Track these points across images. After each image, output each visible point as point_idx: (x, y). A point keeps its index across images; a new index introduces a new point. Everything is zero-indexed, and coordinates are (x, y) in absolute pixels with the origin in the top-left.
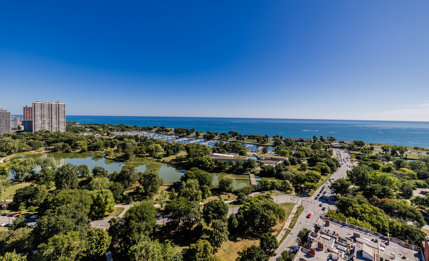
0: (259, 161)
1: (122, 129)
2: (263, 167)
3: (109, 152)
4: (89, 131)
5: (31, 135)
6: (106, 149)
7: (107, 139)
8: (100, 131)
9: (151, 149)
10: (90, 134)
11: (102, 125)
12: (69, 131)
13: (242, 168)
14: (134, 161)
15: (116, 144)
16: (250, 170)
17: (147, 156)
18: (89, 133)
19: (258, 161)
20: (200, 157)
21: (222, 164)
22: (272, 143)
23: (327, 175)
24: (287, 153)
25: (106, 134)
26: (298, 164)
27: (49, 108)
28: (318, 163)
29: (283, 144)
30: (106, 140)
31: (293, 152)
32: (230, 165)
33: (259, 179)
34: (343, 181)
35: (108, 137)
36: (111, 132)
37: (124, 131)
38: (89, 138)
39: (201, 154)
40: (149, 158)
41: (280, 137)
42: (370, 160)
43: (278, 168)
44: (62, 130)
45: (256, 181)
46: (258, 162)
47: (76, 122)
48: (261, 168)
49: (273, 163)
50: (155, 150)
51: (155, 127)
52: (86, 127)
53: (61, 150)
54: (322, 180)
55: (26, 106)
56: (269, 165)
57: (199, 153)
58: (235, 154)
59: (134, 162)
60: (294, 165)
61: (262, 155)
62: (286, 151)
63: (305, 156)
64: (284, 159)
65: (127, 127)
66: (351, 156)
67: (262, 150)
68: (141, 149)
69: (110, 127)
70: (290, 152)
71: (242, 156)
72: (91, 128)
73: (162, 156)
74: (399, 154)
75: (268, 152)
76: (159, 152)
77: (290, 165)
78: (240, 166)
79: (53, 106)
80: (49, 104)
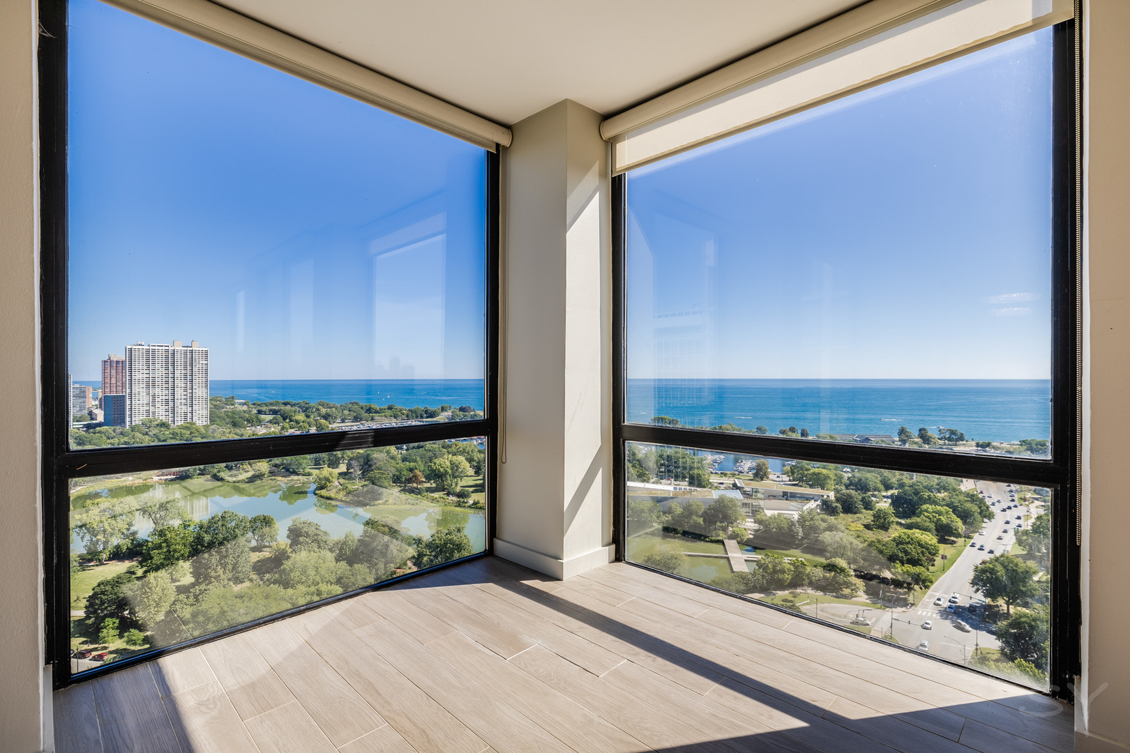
0: (749, 501)
1: (355, 414)
2: (762, 521)
3: (327, 480)
4: (270, 422)
5: (121, 434)
6: (317, 471)
8: (297, 422)
9: (439, 471)
10: (273, 429)
11: (303, 405)
12: (219, 422)
13: (702, 523)
14: (395, 504)
15: (343, 457)
16: (725, 529)
17: (430, 490)
18: (270, 427)
19: (746, 501)
21: (642, 511)
23: (954, 542)
24: (829, 477)
26: (864, 510)
27: (167, 363)
28: (924, 507)
31: (846, 476)
32: (664, 513)
33: (757, 556)
34: (1012, 562)
36: (328, 423)
37: (361, 419)
40: (436, 495)
41: (800, 432)
43: (807, 523)
44: (201, 418)
45: (746, 561)
46: (746, 504)
47: (233, 398)
48: (755, 522)
49: (791, 508)
50: (450, 472)
51: (443, 409)
52: (260, 412)
53: (199, 474)
54: (944, 557)
55: (110, 359)
56: (779, 515)
58: (676, 483)
59: (396, 507)
60: (852, 513)
61: (755, 484)
62: (824, 471)
63: (882, 487)
64: (823, 496)
65: (369, 410)
67: (750, 469)
68: (411, 470)
69: (323, 411)
70: (836, 475)
71: (699, 490)
72: (275, 412)
73: (471, 489)
75: (771, 476)
76: (461, 478)
77: (841, 515)
78: (695, 517)
79: (177, 356)
80: (167, 351)
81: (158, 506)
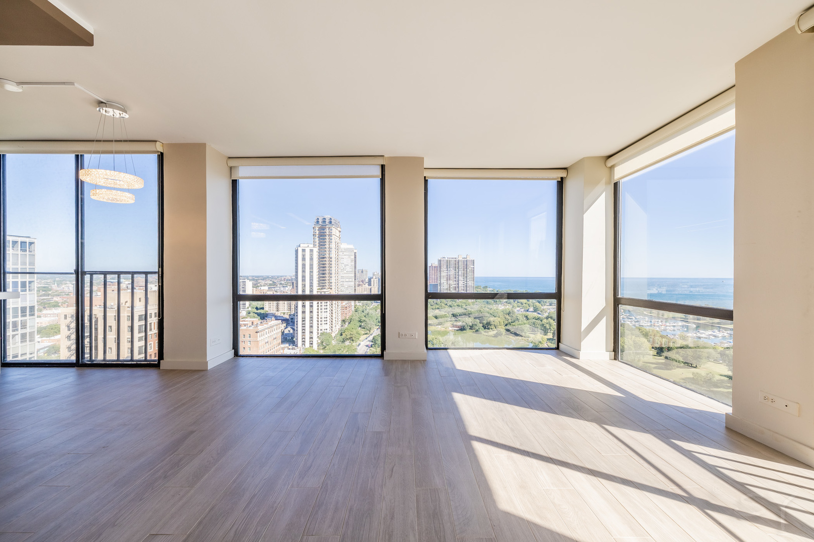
3: (540, 341)
4: (506, 302)
5: (436, 303)
6: (534, 335)
7: (534, 318)
8: (521, 303)
10: (507, 307)
15: (550, 328)
25: (531, 309)
27: (455, 267)
30: (534, 320)
35: (535, 314)
36: (539, 305)
38: (506, 314)
53: (470, 329)
55: (431, 265)
79: (460, 263)
80: (455, 261)
81: (451, 342)
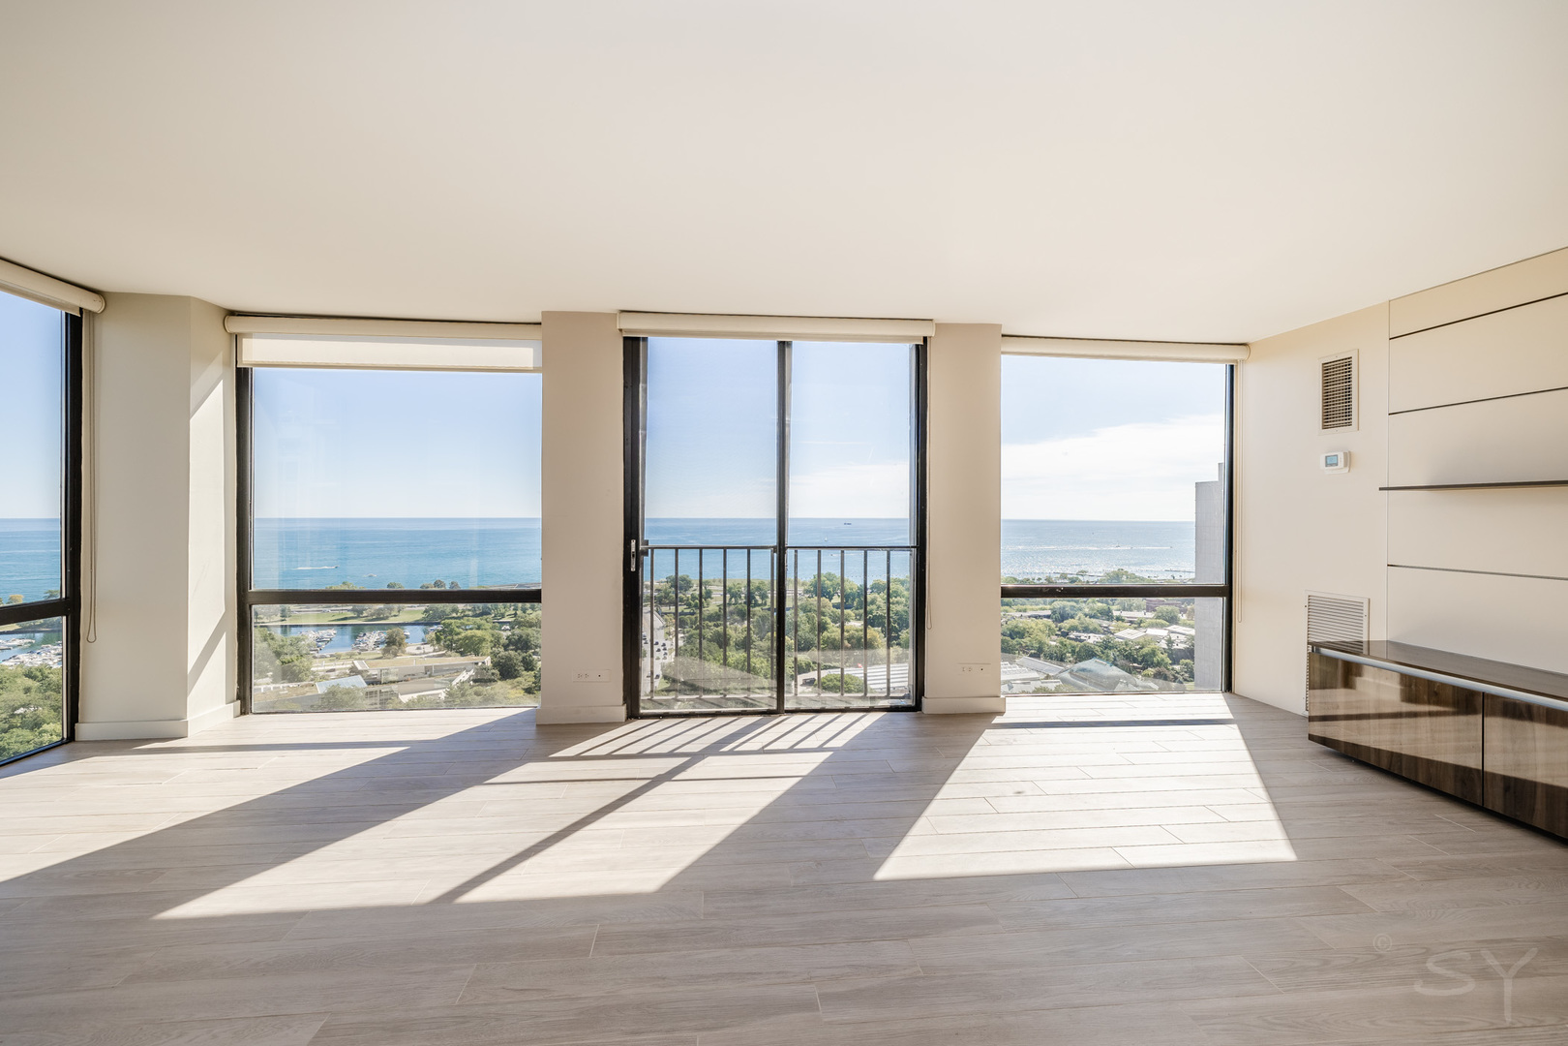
20: (27, 734)
22: (418, 611)
24: (483, 640)
26: (525, 673)
29: (463, 611)
31: (505, 634)
39: (23, 716)
42: (710, 624)
46: (371, 693)
49: (435, 686)
57: (13, 716)
60: (510, 678)
61: (385, 664)
62: (479, 633)
64: (477, 664)
66: (666, 620)
67: (377, 644)
70: (491, 636)
71: (291, 685)
74: (760, 602)
75: (407, 650)
77: (497, 683)
